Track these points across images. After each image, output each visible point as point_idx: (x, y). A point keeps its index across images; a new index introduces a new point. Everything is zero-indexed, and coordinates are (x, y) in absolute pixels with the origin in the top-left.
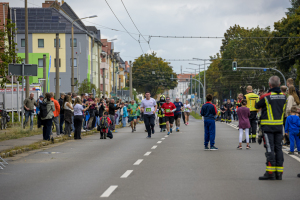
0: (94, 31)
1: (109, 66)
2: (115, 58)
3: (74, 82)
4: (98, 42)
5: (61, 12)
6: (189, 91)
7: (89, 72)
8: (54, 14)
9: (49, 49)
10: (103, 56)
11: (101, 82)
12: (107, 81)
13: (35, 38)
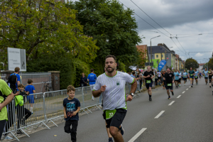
0: (173, 52)
1: (178, 62)
2: (180, 60)
3: (167, 67)
4: (174, 55)
5: (163, 46)
6: (203, 69)
7: (172, 64)
8: (161, 47)
9: (159, 58)
10: (176, 59)
12: (178, 67)
13: (156, 55)
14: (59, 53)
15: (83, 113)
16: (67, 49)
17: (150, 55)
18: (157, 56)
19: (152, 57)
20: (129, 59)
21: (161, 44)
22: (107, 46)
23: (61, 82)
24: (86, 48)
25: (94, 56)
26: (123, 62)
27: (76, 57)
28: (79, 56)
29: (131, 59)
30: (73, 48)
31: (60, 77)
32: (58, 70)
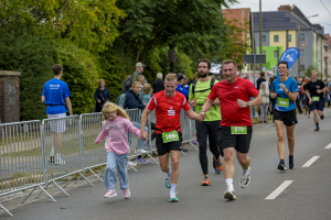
0: (318, 27)
1: (330, 54)
3: (301, 67)
4: (322, 36)
5: (292, 13)
7: (315, 60)
8: (287, 15)
9: (282, 43)
10: (326, 47)
11: (324, 67)
13: (272, 35)
14: (18, 24)
15: (80, 183)
16: (41, 13)
17: (257, 36)
18: (276, 38)
19: (264, 39)
20: (202, 46)
21: (287, 7)
22: (146, 9)
23: (22, 99)
24: (92, 13)
25: (110, 36)
26: (186, 51)
27: (64, 35)
28: (72, 33)
29: (207, 45)
30: (57, 11)
31: (22, 88)
32: (16, 68)
